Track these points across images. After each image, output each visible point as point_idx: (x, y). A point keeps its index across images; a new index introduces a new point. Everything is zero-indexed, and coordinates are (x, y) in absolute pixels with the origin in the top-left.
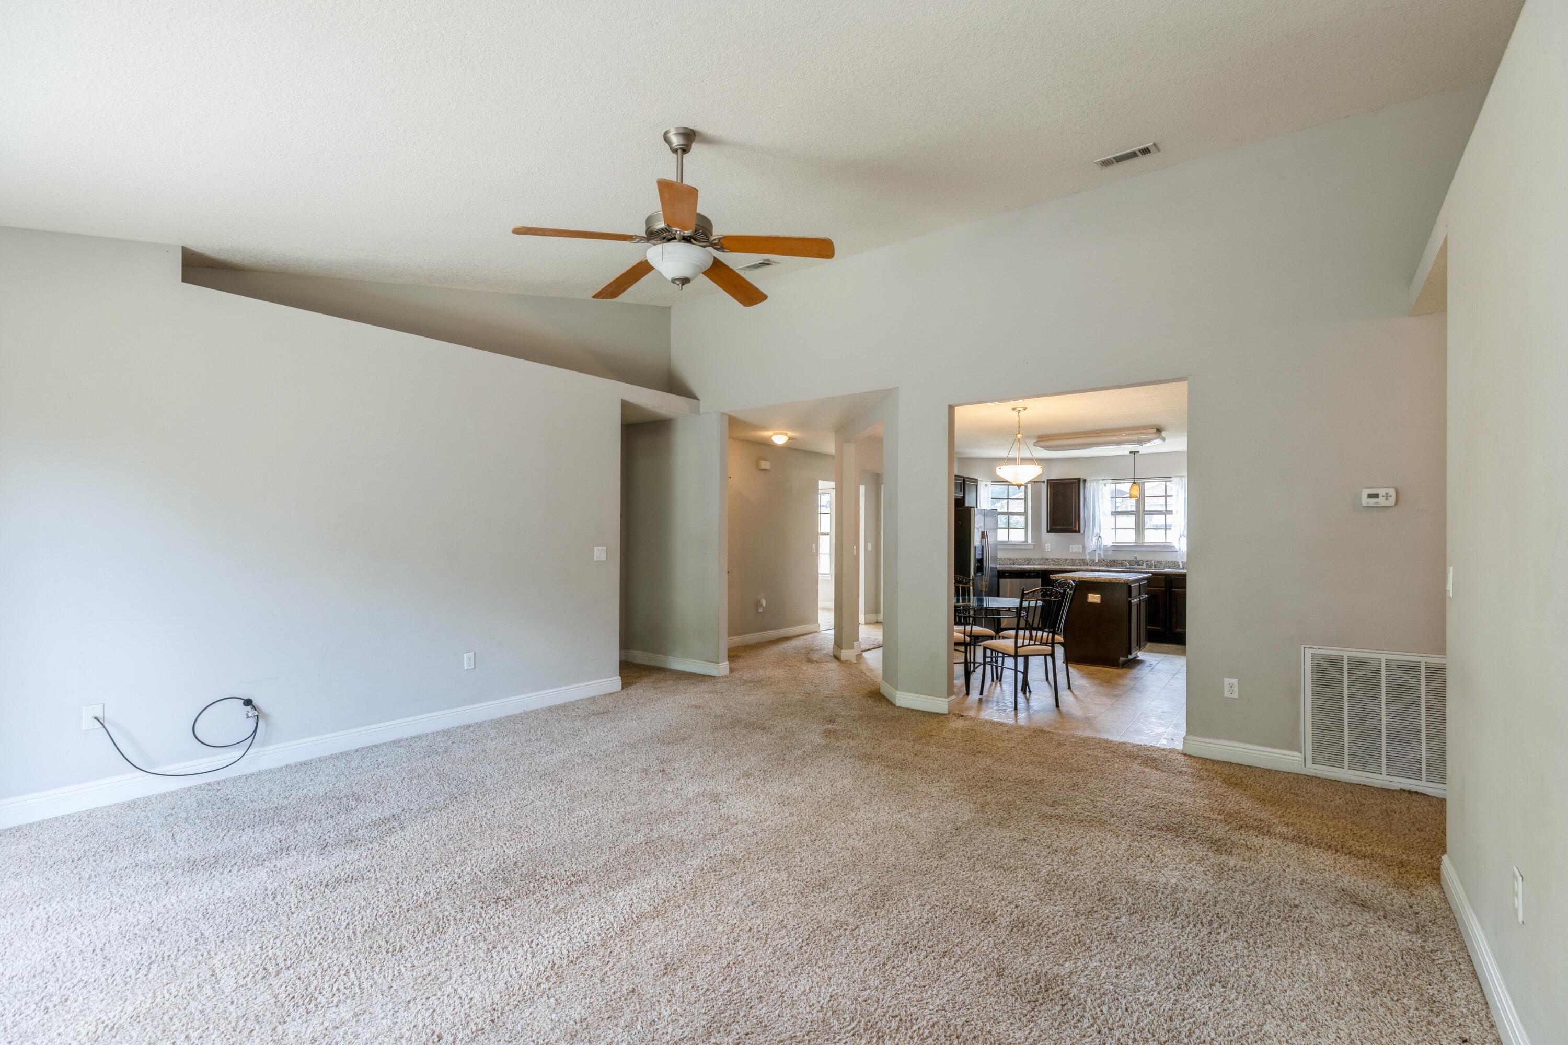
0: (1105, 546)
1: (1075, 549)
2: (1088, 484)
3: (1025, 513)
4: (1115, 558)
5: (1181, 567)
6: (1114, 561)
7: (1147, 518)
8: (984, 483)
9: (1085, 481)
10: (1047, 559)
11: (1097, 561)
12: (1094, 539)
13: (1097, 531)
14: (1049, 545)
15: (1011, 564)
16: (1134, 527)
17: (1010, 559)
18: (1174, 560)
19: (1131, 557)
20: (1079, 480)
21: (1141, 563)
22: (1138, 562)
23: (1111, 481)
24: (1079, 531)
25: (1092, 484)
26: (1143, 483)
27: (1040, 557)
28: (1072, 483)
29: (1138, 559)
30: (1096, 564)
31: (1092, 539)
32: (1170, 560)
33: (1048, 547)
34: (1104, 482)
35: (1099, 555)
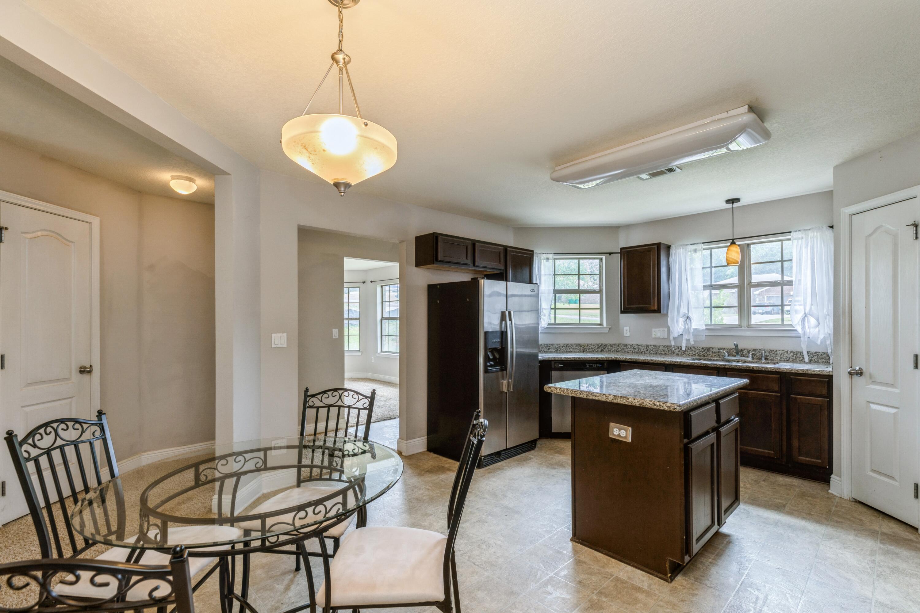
0: (695, 329)
1: (658, 333)
2: (672, 251)
3: (600, 292)
4: (709, 346)
5: (807, 360)
6: (709, 349)
7: (755, 292)
8: (545, 256)
9: (669, 247)
10: (626, 345)
11: (684, 349)
12: (681, 320)
13: (684, 310)
14: (628, 328)
15: (580, 352)
16: (736, 304)
17: (580, 345)
18: (794, 349)
19: (730, 345)
20: (659, 245)
21: (745, 352)
22: (742, 351)
23: (702, 246)
24: (659, 311)
25: (678, 251)
26: (749, 245)
27: (617, 342)
28: (649, 251)
29: (740, 347)
30: (682, 353)
31: (677, 321)
32: (790, 349)
33: (626, 331)
34: (693, 247)
35: (688, 341)
